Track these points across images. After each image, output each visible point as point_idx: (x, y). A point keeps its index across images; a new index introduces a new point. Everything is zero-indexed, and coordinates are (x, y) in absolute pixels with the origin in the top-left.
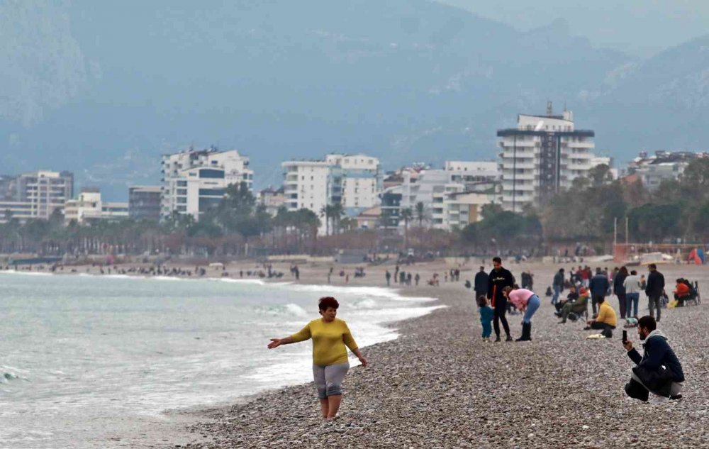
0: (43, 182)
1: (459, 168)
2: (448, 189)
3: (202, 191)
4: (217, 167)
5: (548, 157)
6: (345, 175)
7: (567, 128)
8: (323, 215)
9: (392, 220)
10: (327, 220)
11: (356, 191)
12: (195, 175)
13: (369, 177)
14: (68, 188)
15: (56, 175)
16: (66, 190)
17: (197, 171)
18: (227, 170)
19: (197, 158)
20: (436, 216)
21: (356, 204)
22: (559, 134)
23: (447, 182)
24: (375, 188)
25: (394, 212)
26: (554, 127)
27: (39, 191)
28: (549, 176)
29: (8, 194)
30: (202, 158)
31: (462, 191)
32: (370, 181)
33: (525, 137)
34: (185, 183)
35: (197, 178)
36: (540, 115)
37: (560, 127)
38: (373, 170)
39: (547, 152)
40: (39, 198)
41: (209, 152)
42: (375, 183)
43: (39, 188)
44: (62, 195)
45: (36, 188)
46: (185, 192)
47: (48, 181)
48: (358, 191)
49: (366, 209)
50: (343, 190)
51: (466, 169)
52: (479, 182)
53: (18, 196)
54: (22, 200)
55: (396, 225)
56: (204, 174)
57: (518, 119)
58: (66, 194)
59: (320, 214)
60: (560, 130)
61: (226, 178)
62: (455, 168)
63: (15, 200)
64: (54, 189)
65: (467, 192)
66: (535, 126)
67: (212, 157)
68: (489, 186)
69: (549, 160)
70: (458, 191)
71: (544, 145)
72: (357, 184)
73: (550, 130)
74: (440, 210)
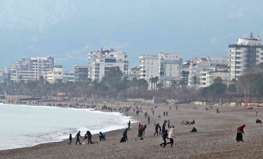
0: (40, 62)
1: (214, 61)
2: (208, 70)
3: (106, 68)
4: (113, 57)
5: (250, 57)
6: (165, 63)
7: (259, 44)
8: (150, 82)
9: (185, 83)
10: (152, 84)
11: (170, 70)
12: (103, 61)
13: (176, 64)
14: (51, 65)
15: (46, 59)
16: (50, 65)
17: (104, 59)
18: (117, 59)
19: (104, 54)
20: (203, 81)
21: (171, 75)
22: (255, 47)
23: (208, 67)
24: (179, 68)
25: (186, 79)
26: (253, 44)
27: (38, 66)
28: (251, 65)
29: (24, 67)
30: (106, 54)
31: (214, 71)
32: (177, 65)
33: (241, 48)
34: (99, 65)
35: (104, 62)
36: (247, 38)
37: (256, 43)
38: (178, 61)
39: (250, 54)
40: (38, 69)
41: (110, 51)
42: (179, 66)
43: (38, 65)
44: (48, 68)
45: (37, 65)
46: (99, 69)
47: (42, 62)
48: (171, 70)
49: (175, 78)
50: (165, 69)
51: (217, 61)
52: (222, 67)
53: (29, 68)
54: (31, 70)
55: (187, 85)
56: (107, 60)
57: (238, 40)
58: (50, 68)
59: (149, 81)
60: (256, 45)
61: (117, 62)
62: (213, 61)
63: (27, 70)
64: (45, 65)
65: (216, 71)
66: (245, 43)
67: (111, 53)
68: (226, 69)
69: (251, 58)
70: (213, 71)
71: (249, 51)
72: (171, 67)
73: (252, 45)
74: (205, 79)
